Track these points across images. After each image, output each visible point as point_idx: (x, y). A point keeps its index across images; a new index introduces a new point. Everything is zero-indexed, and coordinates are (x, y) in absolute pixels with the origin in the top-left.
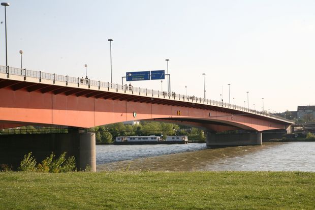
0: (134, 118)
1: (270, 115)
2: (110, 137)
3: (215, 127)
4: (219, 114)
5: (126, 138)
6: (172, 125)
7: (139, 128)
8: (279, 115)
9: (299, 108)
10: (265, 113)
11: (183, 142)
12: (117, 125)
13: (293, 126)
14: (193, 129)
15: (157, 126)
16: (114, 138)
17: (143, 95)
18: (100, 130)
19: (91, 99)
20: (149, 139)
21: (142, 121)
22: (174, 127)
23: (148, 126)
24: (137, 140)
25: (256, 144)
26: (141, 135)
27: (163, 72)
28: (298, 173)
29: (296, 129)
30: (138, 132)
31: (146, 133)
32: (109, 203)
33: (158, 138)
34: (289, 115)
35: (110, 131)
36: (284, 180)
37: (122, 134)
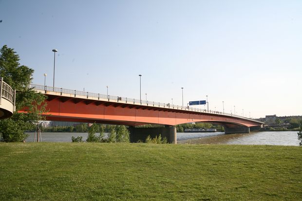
0: (193, 121)
1: (253, 119)
2: (182, 129)
3: (228, 125)
4: (230, 119)
5: (189, 130)
6: (209, 124)
7: (195, 125)
8: (257, 119)
9: (266, 116)
10: (251, 119)
11: (214, 132)
12: (185, 124)
13: (264, 125)
14: (219, 126)
15: (203, 125)
16: (184, 130)
17: (196, 111)
18: (178, 126)
19: (174, 113)
20: (199, 130)
21: (196, 123)
22: (210, 125)
23: (199, 125)
24: (194, 130)
25: (247, 132)
26: (196, 128)
27: (205, 101)
28: (267, 146)
29: (265, 126)
30: (195, 127)
31: (198, 128)
32: (183, 158)
33: (203, 130)
34: (261, 119)
35: (183, 126)
36: (261, 148)
37: (188, 128)
